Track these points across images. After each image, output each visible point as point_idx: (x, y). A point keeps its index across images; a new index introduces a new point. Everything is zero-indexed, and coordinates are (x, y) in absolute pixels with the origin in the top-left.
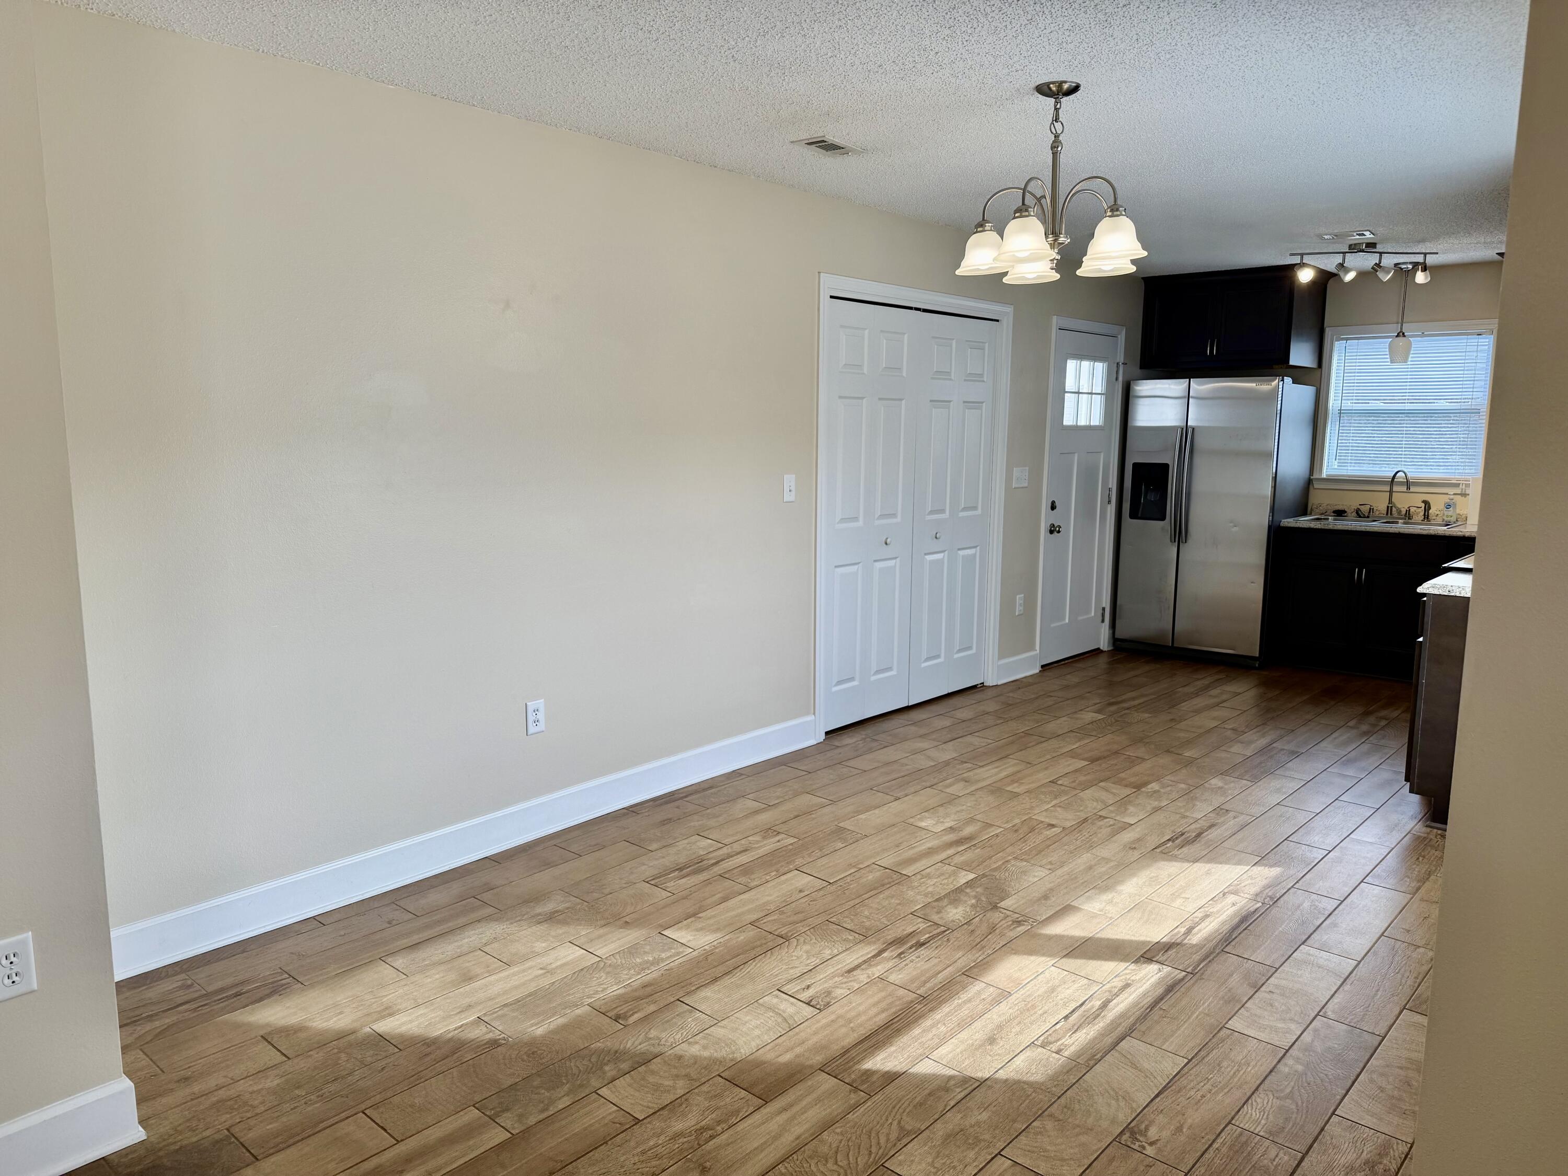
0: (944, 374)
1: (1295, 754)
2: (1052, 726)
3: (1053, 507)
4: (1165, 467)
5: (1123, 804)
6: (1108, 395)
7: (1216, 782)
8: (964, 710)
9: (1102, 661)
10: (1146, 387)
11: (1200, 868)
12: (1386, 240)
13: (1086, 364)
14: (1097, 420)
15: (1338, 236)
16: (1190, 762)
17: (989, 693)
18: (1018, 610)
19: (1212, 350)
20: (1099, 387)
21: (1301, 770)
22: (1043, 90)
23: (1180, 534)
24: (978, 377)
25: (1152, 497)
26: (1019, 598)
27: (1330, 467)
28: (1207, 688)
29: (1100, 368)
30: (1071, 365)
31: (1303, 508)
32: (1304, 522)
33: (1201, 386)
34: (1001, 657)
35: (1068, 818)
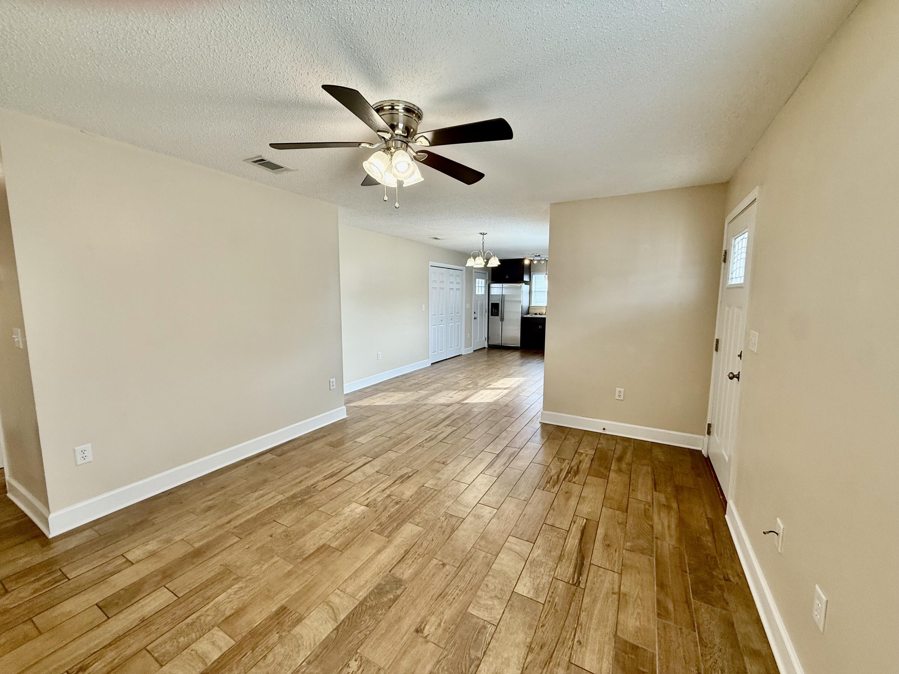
0: (452, 283)
1: (528, 363)
2: (479, 361)
3: (475, 313)
4: (498, 304)
5: (497, 371)
6: (485, 287)
7: (514, 367)
8: (459, 359)
9: (486, 350)
10: (493, 285)
11: (512, 378)
12: (542, 255)
13: (480, 280)
14: (483, 293)
15: (532, 254)
16: (508, 365)
17: (462, 356)
18: (468, 337)
19: (507, 277)
20: (483, 285)
21: (530, 365)
22: (481, 234)
23: (502, 319)
24: (458, 283)
25: (496, 311)
26: (468, 334)
27: (533, 304)
28: (509, 353)
29: (483, 281)
30: (477, 280)
31: (528, 313)
32: (528, 316)
33: (505, 285)
34: (465, 348)
35: (487, 374)
